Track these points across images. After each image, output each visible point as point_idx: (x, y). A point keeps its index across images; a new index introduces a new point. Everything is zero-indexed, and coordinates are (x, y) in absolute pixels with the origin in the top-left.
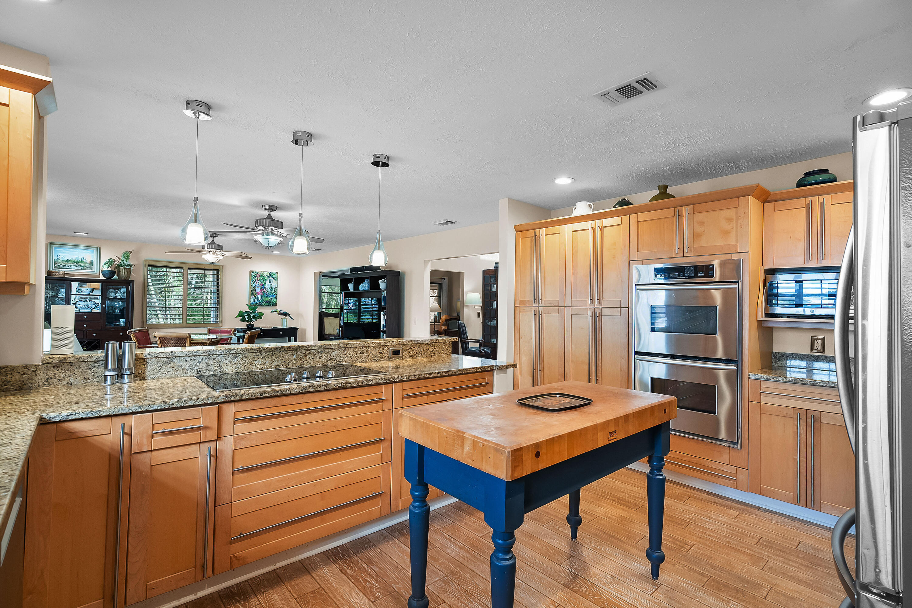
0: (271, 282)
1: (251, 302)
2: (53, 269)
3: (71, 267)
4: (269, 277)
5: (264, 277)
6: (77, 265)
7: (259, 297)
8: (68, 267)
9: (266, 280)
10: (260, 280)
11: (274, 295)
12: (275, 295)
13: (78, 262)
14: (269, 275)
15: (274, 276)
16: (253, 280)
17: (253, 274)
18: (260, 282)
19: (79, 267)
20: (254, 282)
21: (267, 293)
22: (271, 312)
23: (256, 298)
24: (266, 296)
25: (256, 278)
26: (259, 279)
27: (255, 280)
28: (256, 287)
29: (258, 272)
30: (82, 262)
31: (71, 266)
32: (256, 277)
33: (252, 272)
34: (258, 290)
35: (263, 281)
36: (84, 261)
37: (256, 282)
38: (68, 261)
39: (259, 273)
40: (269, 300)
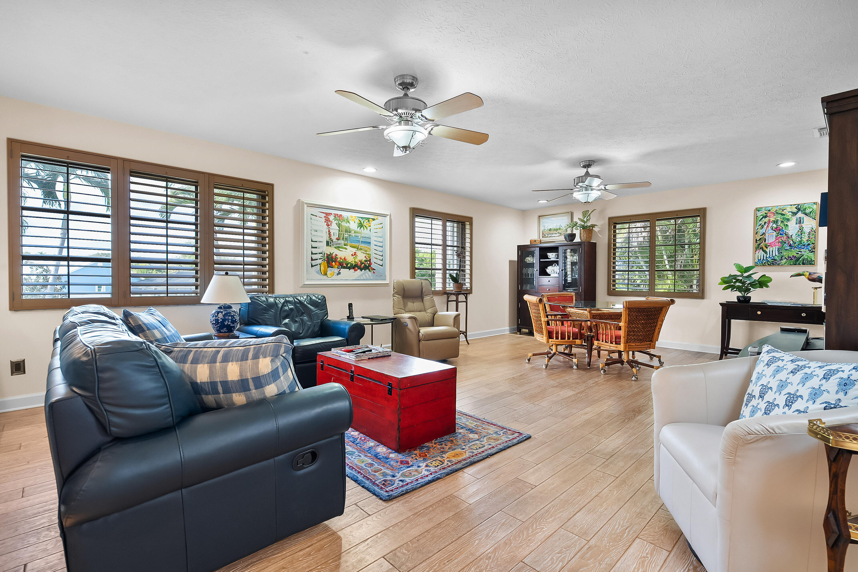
0: (800, 221)
1: (757, 260)
2: (542, 238)
3: (553, 236)
4: (794, 214)
5: (783, 215)
6: (556, 233)
7: (773, 251)
8: (550, 236)
9: (788, 220)
10: (776, 222)
11: (809, 244)
12: (811, 246)
13: (557, 230)
14: (795, 210)
15: (808, 211)
16: (761, 222)
17: (759, 214)
18: (775, 226)
19: (558, 235)
20: (762, 227)
21: (791, 242)
22: (792, 276)
23: (766, 252)
24: (788, 248)
25: (766, 220)
26: (772, 219)
27: (765, 223)
28: (767, 235)
29: (770, 208)
30: (560, 229)
31: (552, 234)
32: (766, 217)
33: (758, 210)
34: (771, 237)
35: (782, 222)
36: (561, 228)
37: (765, 227)
38: (550, 230)
39: (773, 210)
40: (795, 255)
